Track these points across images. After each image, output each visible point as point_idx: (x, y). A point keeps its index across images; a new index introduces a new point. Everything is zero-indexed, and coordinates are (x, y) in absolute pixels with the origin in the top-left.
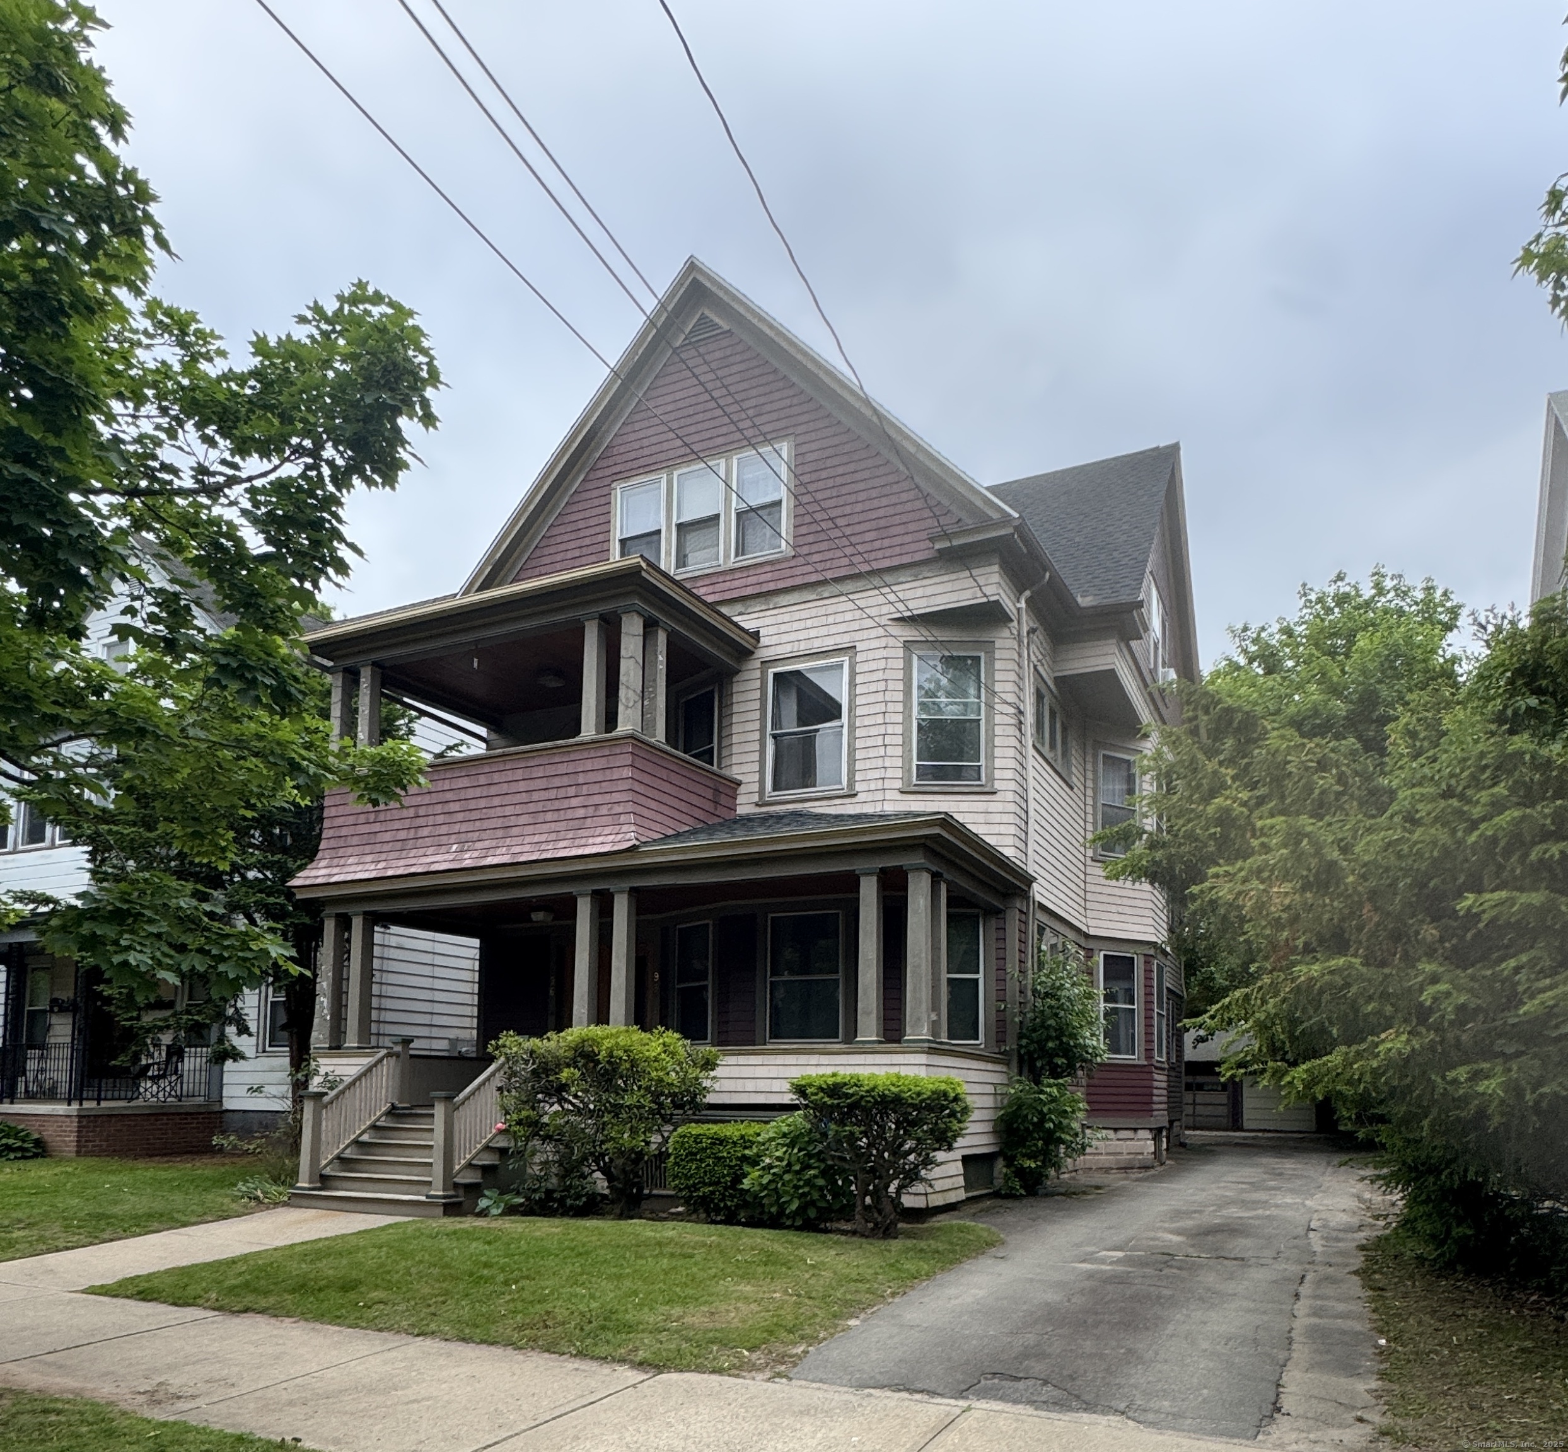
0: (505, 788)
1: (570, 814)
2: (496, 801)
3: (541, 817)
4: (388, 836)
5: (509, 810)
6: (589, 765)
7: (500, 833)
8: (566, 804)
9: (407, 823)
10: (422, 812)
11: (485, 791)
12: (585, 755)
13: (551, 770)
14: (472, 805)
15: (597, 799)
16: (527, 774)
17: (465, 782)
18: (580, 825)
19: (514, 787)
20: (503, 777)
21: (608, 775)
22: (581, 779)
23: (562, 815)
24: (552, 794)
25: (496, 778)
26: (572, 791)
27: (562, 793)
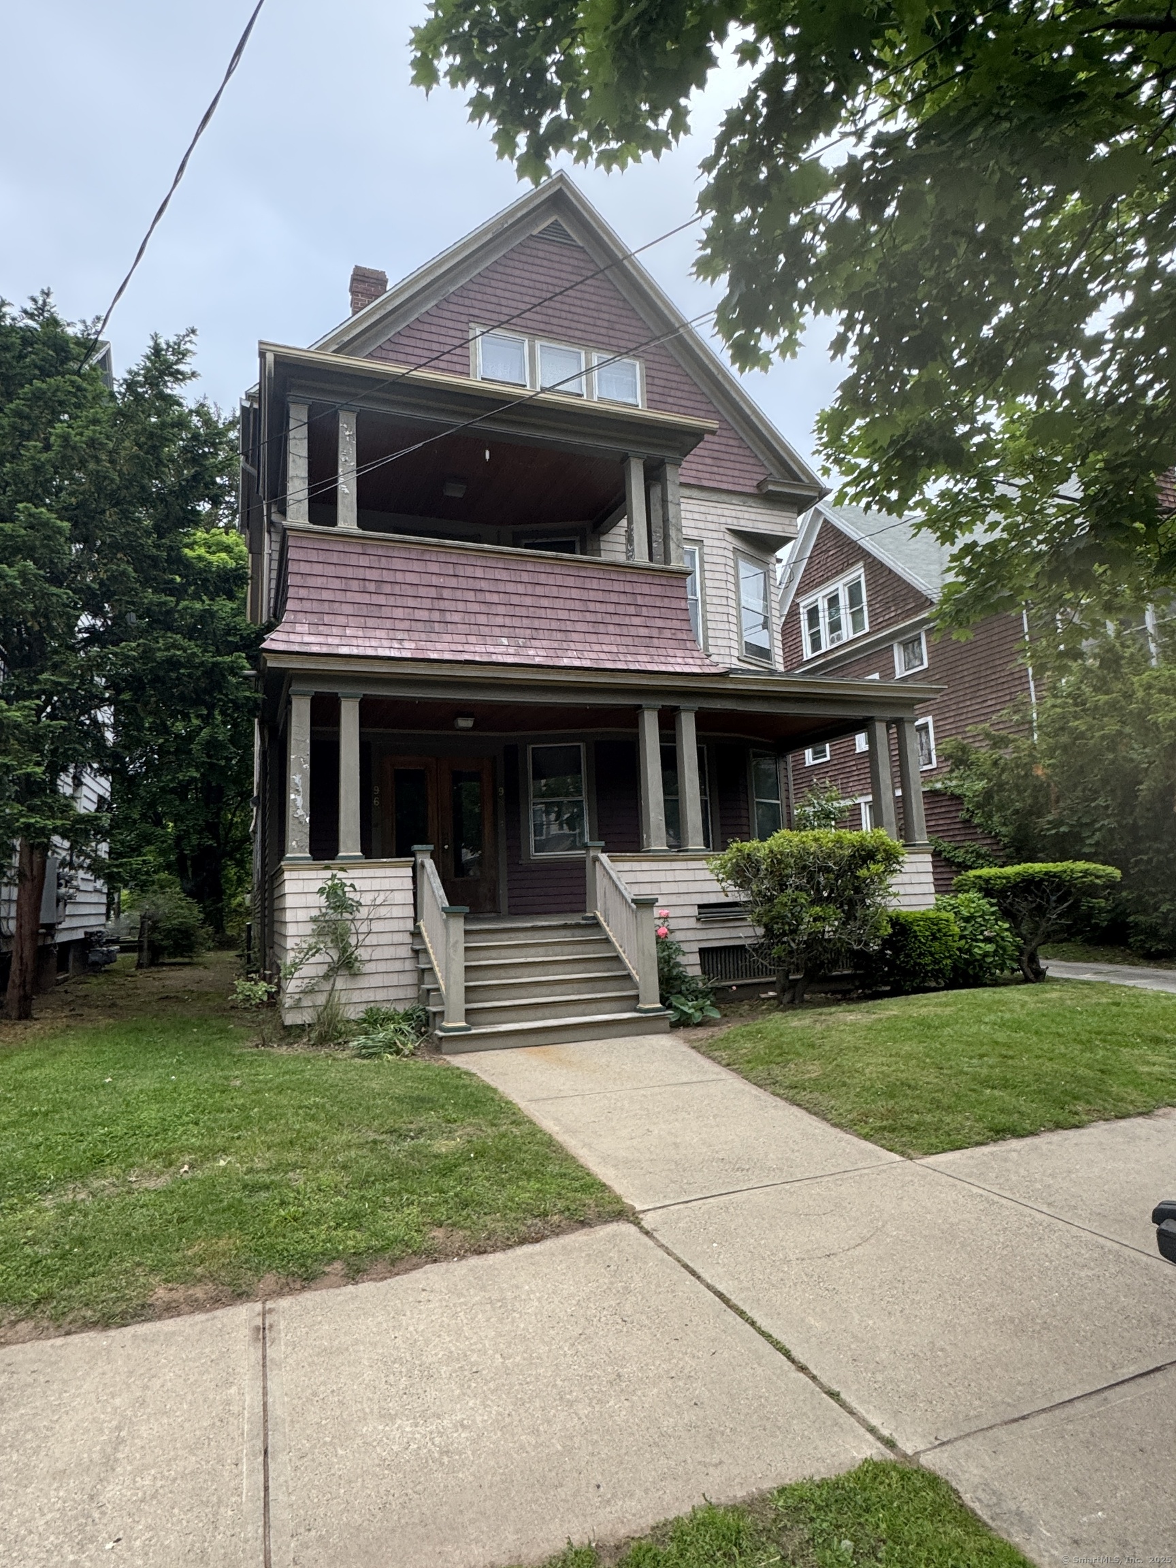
0: (554, 591)
1: (633, 631)
2: (545, 602)
3: (602, 628)
4: (399, 613)
5: (563, 615)
6: (646, 589)
7: (559, 636)
8: (627, 620)
9: (427, 603)
10: (446, 593)
11: (530, 589)
12: (642, 579)
13: (607, 585)
14: (515, 600)
15: (659, 623)
16: (579, 582)
17: (504, 575)
18: (647, 643)
19: (565, 593)
20: (551, 580)
21: (666, 602)
22: (640, 600)
23: (625, 631)
24: (611, 608)
25: (543, 578)
26: (632, 610)
27: (621, 609)
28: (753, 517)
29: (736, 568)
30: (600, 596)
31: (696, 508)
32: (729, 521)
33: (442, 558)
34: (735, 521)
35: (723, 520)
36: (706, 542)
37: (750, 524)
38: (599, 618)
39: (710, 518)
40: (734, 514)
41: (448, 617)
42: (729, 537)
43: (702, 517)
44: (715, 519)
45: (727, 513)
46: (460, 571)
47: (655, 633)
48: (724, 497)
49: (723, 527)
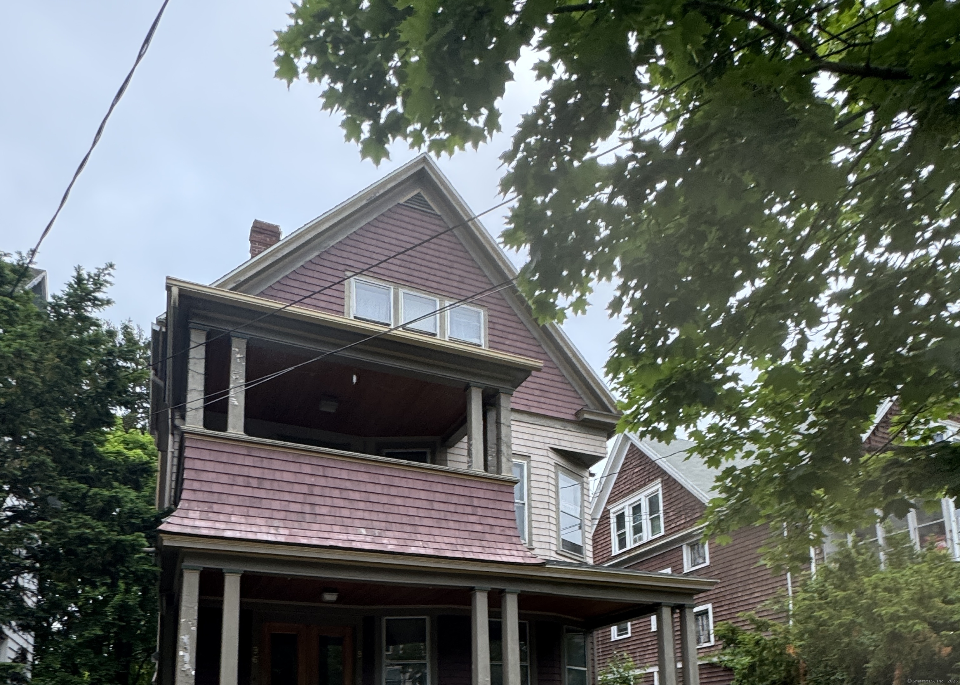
0: (406, 492)
1: (469, 527)
2: (398, 501)
3: (444, 524)
4: (276, 505)
5: (412, 512)
6: (481, 494)
7: (408, 528)
8: (465, 518)
9: (300, 498)
10: (317, 491)
11: (386, 490)
13: (450, 489)
14: (373, 498)
15: (491, 521)
16: (427, 486)
18: (480, 537)
20: (403, 483)
21: (498, 505)
22: (476, 502)
23: (463, 526)
24: (452, 508)
25: (397, 482)
26: (469, 510)
27: (460, 509)
28: (571, 439)
29: (556, 479)
30: (443, 498)
31: (526, 430)
32: (552, 441)
33: (314, 461)
34: (557, 442)
35: (547, 440)
36: (532, 458)
37: (568, 444)
38: (442, 515)
39: (536, 438)
40: (556, 436)
41: (318, 510)
42: (551, 454)
43: (531, 437)
44: (541, 439)
45: (550, 435)
46: (329, 472)
47: (487, 529)
48: (549, 423)
49: (547, 447)
